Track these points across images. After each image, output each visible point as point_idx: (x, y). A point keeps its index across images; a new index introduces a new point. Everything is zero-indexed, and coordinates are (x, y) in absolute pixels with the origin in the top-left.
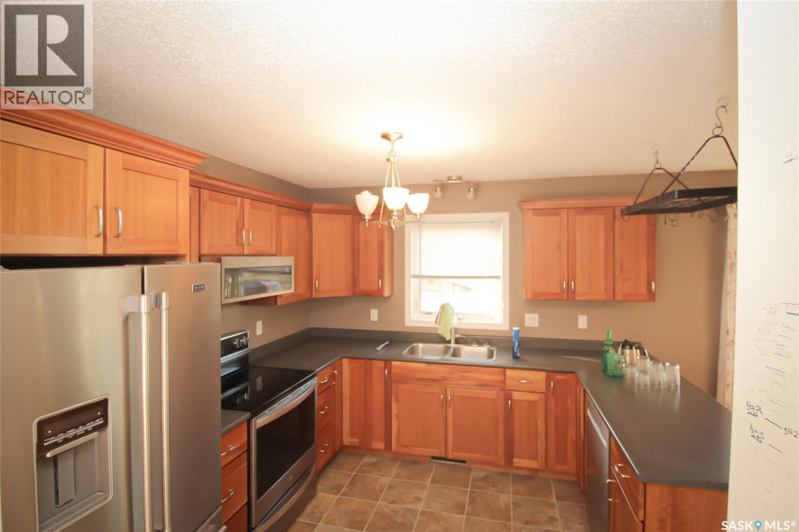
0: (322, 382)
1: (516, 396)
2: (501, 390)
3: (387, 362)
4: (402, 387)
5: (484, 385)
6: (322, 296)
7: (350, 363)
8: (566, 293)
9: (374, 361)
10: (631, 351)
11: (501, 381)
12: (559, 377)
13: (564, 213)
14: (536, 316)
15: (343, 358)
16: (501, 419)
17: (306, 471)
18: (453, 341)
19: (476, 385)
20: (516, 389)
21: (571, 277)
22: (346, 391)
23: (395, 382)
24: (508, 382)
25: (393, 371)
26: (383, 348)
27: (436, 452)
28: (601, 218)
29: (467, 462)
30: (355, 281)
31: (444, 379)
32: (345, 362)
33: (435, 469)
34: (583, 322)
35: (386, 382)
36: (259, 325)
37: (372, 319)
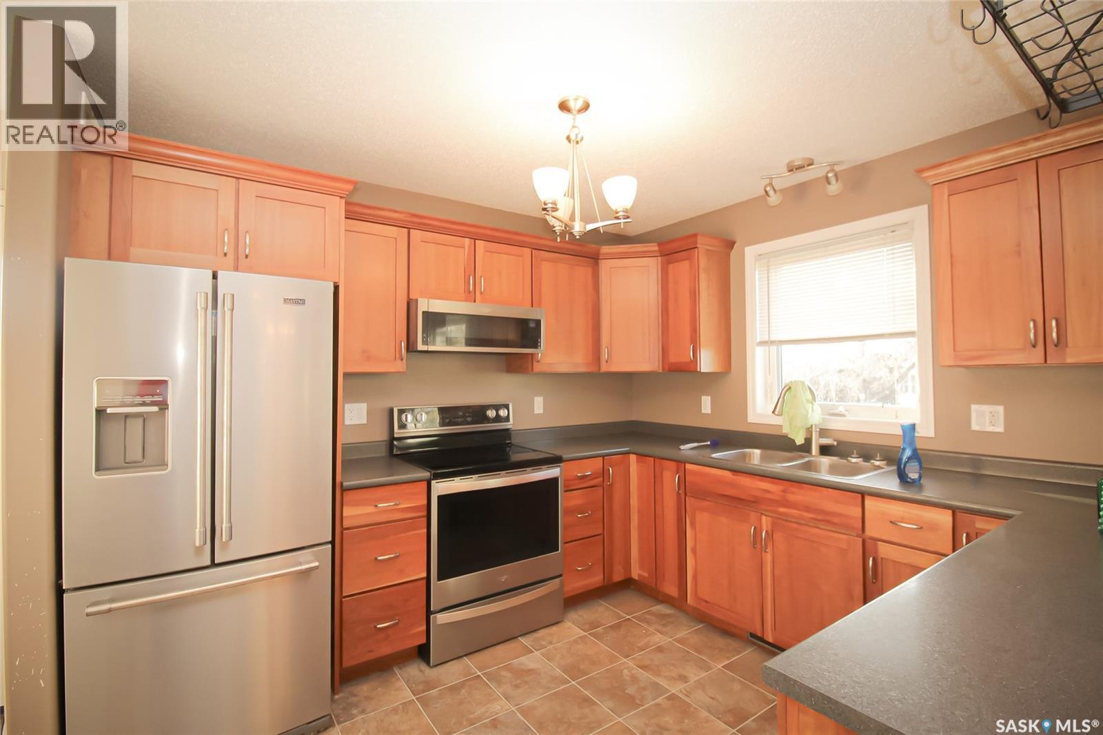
0: (580, 475)
2: (858, 536)
3: (680, 464)
6: (612, 369)
7: (641, 462)
8: (1041, 348)
9: (664, 461)
11: (857, 519)
13: (1028, 173)
14: (998, 410)
15: (629, 452)
16: (857, 591)
17: (540, 582)
18: (814, 449)
20: (887, 538)
23: (690, 496)
24: (870, 522)
25: (688, 479)
26: (693, 448)
32: (633, 459)
33: (750, 652)
35: (678, 494)
36: (539, 401)
37: (703, 411)
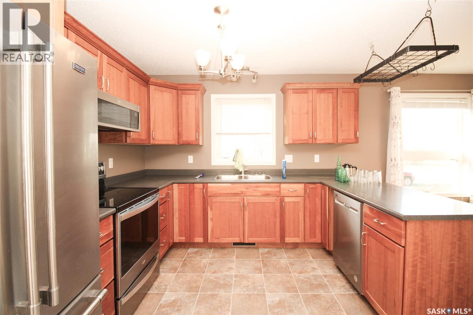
0: (162, 197)
1: (287, 200)
2: (278, 197)
3: (205, 184)
4: (214, 200)
5: (267, 195)
6: (157, 143)
7: (178, 187)
8: (312, 139)
9: (195, 184)
10: (350, 168)
11: (277, 192)
12: (311, 186)
13: (310, 92)
14: (291, 156)
15: (173, 183)
16: (278, 214)
17: (154, 258)
18: (243, 173)
19: (263, 195)
20: (286, 195)
21: (314, 130)
22: (176, 206)
23: (210, 196)
24: (282, 191)
25: (209, 190)
26: (199, 178)
27: (237, 240)
28: (330, 95)
29: (256, 244)
30: (179, 134)
31: (242, 193)
32: (175, 186)
33: (237, 250)
34: (317, 158)
35: (204, 197)
36: (111, 161)
37: (189, 162)
